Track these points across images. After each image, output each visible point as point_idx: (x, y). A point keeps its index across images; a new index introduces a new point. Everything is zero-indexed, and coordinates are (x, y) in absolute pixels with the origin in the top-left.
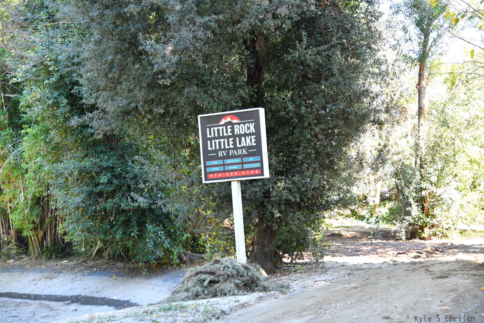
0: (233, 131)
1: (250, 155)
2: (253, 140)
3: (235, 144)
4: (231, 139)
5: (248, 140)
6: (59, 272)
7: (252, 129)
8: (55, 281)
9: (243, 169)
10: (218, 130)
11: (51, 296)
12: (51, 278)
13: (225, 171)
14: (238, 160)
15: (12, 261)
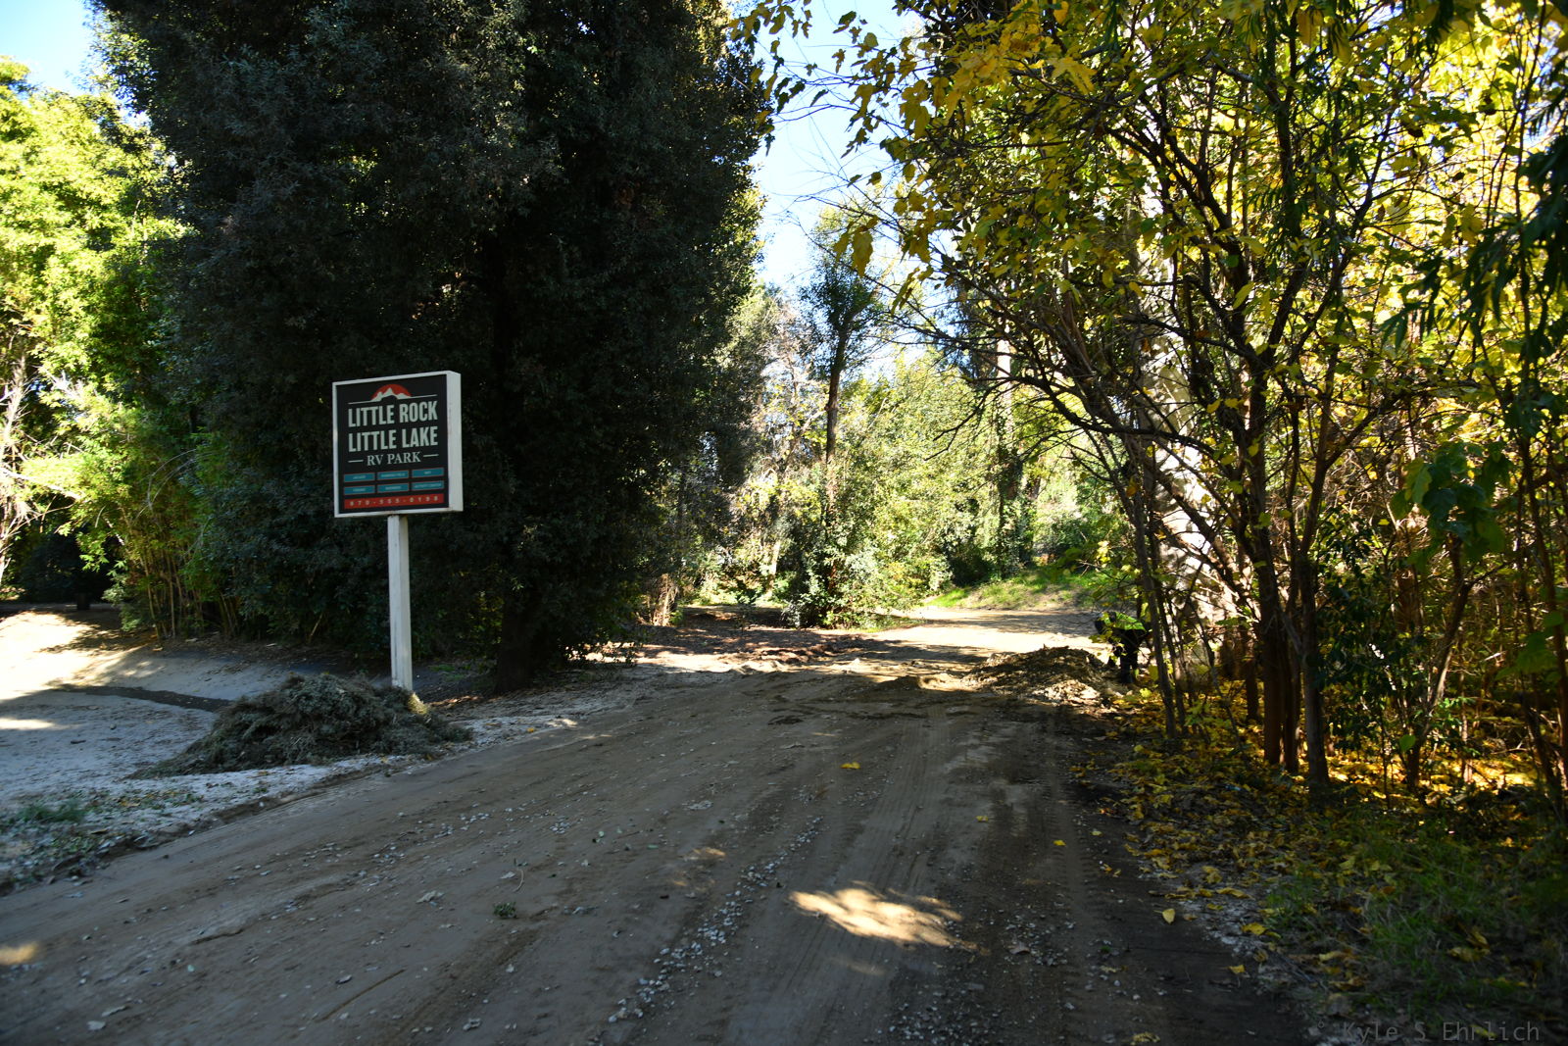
0: (396, 417)
1: (426, 464)
2: (433, 435)
3: (398, 442)
4: (392, 432)
5: (424, 436)
7: (432, 413)
9: (411, 493)
10: (369, 413)
13: (377, 495)
14: (402, 474)
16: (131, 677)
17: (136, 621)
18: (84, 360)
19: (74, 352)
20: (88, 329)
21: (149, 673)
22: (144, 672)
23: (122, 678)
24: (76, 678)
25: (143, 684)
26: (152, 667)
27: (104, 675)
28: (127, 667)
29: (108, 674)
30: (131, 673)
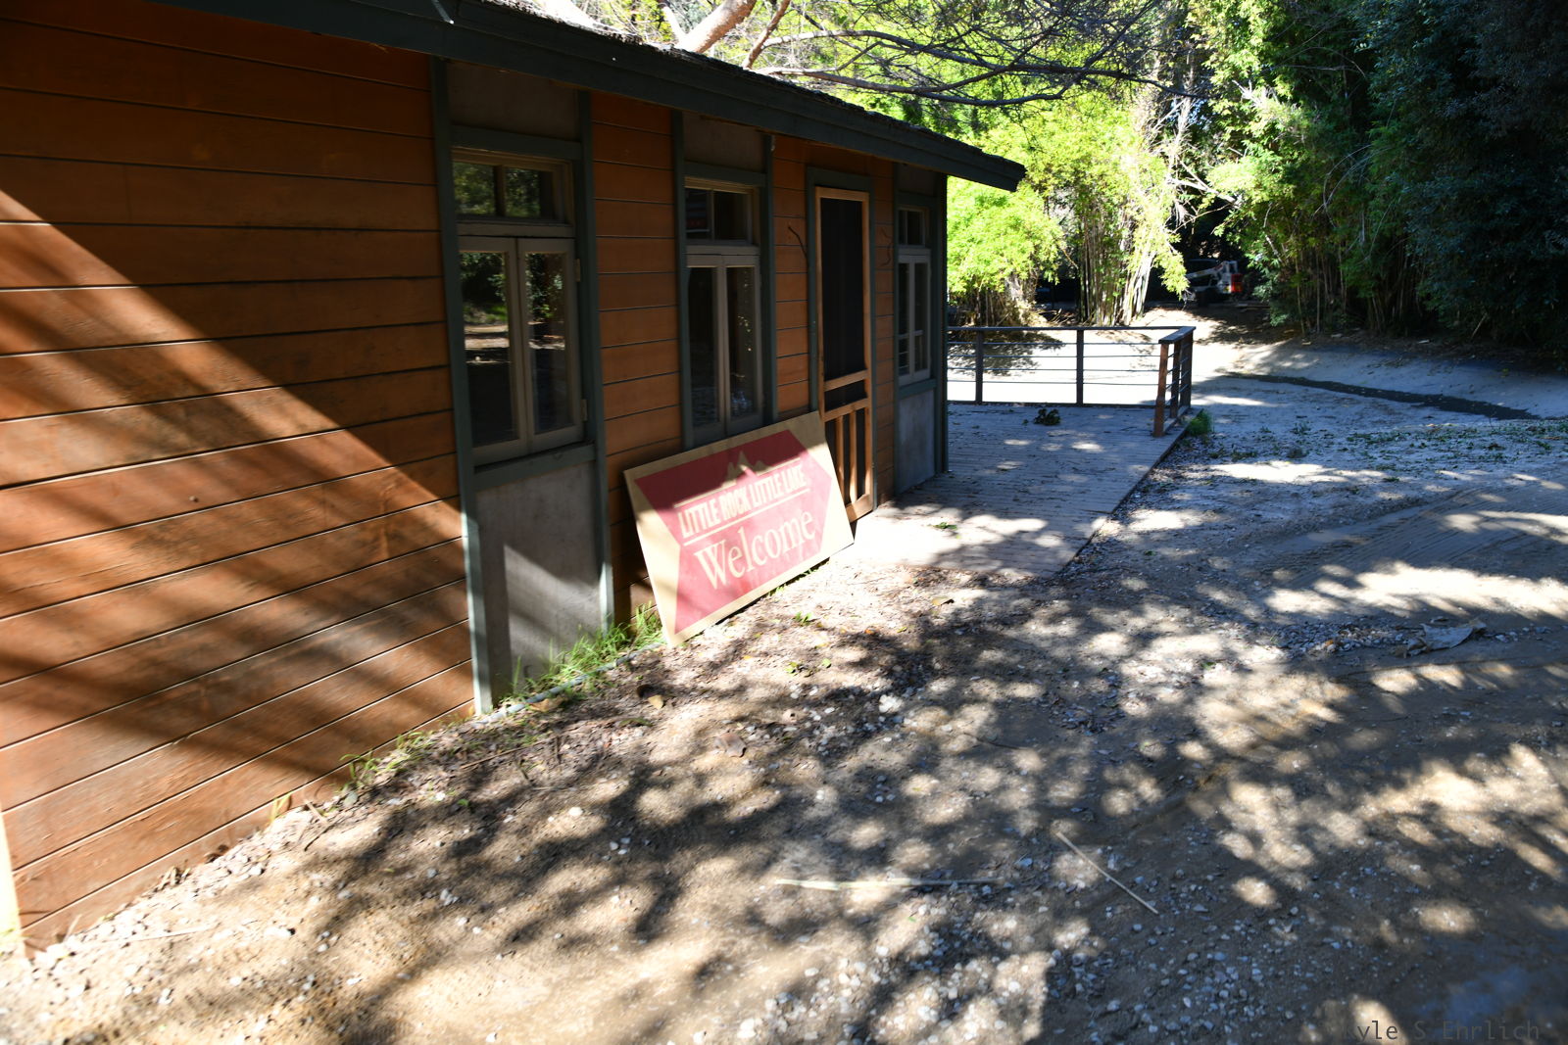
6: (1413, 357)
8: (1403, 371)
11: (1393, 392)
12: (1397, 365)
15: (1338, 335)
16: (1288, 368)
17: (1284, 317)
18: (1257, 67)
19: (1247, 59)
20: (1262, 35)
21: (1306, 365)
22: (1298, 363)
23: (1280, 368)
24: (1236, 367)
25: (1305, 375)
26: (1306, 359)
27: (1259, 366)
28: (1281, 359)
29: (1264, 365)
30: (1288, 364)
